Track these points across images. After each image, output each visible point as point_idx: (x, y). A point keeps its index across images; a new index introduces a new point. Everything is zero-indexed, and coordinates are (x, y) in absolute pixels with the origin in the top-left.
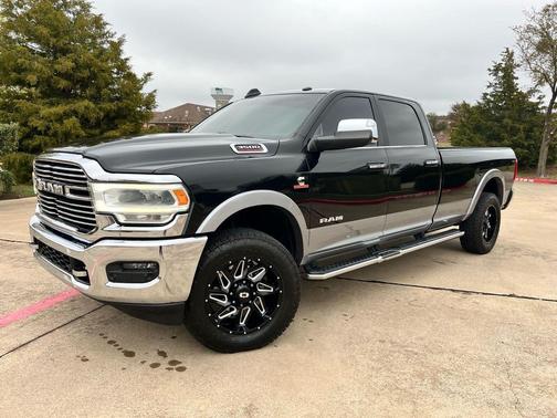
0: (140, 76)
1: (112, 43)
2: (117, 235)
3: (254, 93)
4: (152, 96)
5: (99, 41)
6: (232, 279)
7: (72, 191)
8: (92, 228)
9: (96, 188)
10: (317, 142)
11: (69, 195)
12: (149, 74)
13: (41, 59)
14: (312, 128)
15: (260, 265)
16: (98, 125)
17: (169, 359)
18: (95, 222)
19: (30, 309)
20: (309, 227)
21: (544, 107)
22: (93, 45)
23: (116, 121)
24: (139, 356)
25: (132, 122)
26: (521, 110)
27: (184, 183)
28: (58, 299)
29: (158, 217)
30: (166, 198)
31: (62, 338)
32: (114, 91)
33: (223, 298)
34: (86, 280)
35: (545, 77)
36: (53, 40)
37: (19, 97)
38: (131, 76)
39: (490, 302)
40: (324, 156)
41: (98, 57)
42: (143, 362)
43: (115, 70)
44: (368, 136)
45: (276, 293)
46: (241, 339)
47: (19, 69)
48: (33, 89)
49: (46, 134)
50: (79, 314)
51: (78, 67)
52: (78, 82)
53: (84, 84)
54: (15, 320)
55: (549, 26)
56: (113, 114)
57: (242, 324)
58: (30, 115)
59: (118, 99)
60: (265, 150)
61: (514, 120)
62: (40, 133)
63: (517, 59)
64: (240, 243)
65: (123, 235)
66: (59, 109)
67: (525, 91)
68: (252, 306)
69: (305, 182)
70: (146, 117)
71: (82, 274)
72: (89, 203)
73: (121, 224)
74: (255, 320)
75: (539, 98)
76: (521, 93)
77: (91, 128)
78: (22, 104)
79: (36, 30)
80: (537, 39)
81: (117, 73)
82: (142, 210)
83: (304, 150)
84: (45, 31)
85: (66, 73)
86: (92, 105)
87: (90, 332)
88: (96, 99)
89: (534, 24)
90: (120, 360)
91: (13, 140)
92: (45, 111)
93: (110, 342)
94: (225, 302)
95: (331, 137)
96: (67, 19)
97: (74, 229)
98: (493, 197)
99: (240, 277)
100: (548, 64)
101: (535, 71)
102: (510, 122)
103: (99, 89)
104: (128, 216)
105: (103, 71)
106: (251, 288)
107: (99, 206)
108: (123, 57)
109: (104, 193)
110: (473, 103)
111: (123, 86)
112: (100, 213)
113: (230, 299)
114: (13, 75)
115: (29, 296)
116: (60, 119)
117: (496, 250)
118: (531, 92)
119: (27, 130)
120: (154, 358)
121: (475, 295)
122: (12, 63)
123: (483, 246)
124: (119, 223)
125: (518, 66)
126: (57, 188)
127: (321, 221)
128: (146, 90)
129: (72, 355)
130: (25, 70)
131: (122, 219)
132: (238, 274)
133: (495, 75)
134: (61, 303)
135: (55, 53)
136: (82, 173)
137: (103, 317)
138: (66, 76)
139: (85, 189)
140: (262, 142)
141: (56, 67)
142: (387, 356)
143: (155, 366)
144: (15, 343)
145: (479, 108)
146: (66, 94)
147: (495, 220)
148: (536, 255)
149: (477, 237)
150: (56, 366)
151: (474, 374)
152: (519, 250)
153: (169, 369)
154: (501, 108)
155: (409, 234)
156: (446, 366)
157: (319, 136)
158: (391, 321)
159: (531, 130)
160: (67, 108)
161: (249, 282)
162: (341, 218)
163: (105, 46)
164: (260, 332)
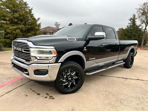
0: (37, 19)
1: (29, 10)
2: (37, 62)
3: (71, 24)
4: (40, 24)
5: (26, 9)
6: (67, 74)
7: (24, 50)
8: (30, 60)
9: (31, 50)
10: (89, 38)
11: (23, 51)
12: (39, 18)
13: (10, 14)
14: (88, 34)
15: (74, 71)
16: (25, 31)
17: (50, 96)
18: (31, 59)
19: (10, 82)
20: (87, 61)
21: (143, 30)
22: (24, 10)
23: (30, 31)
24: (41, 95)
25: (34, 31)
26: (137, 30)
27: (55, 49)
28: (18, 79)
29: (48, 58)
30: (50, 52)
31: (20, 90)
32: (30, 23)
33: (64, 79)
34: (28, 74)
35: (144, 22)
36: (13, 9)
37: (4, 24)
38: (34, 19)
39: (133, 81)
40: (91, 42)
41: (25, 13)
42: (43, 97)
43: (30, 17)
44: (103, 37)
45: (78, 78)
46: (69, 91)
47: (4, 16)
48: (8, 22)
49: (11, 34)
50: (24, 83)
51: (20, 16)
52: (20, 20)
53: (21, 21)
54: (6, 85)
55: (145, 8)
56: (29, 29)
57: (69, 86)
58: (7, 28)
59: (31, 25)
60: (76, 40)
61: (135, 33)
62: (9, 34)
63: (136, 17)
64: (69, 65)
65: (39, 62)
66: (15, 27)
67: (138, 25)
68: (72, 82)
69: (86, 48)
70: (38, 30)
71: (27, 73)
72: (29, 54)
73: (38, 59)
74: (72, 85)
75: (142, 27)
76: (137, 26)
77: (23, 32)
78: (5, 25)
79: (9, 6)
80: (142, 12)
81: (30, 18)
82: (44, 56)
83: (86, 40)
84: (11, 6)
85: (17, 17)
86: (24, 26)
87: (27, 88)
88: (25, 24)
89: (141, 8)
90: (36, 96)
91: (3, 35)
92: (11, 28)
93: (33, 91)
94: (65, 81)
95: (93, 37)
96: (17, 3)
97: (25, 61)
98: (132, 53)
99: (69, 74)
100: (145, 18)
101: (141, 20)
102: (134, 33)
103: (26, 22)
104: (40, 57)
105: (27, 17)
106: (72, 77)
107: (32, 54)
108: (32, 13)
109: (34, 51)
110: (124, 28)
111: (32, 21)
112: (32, 56)
113: (66, 80)
114: (2, 18)
115: (9, 78)
116: (15, 30)
117: (133, 67)
118: (140, 25)
119: (6, 33)
120: (45, 95)
121: (128, 79)
122: (2, 14)
123: (129, 66)
124: (37, 59)
125: (137, 18)
126: (20, 49)
127: (90, 59)
128: (38, 23)
129: (23, 94)
130: (6, 16)
131: (38, 58)
132: (68, 73)
133: (131, 21)
134: (18, 80)
135: (14, 12)
136: (27, 45)
137: (31, 84)
138: (17, 18)
139: (28, 50)
140: (75, 38)
141: (14, 16)
142: (107, 96)
143: (46, 97)
144: (7, 91)
145: (126, 29)
146: (16, 23)
147: (133, 59)
148: (143, 69)
149: (128, 64)
150: (19, 97)
151: (131, 100)
152: (138, 67)
153: (50, 98)
154: (132, 30)
155: (111, 63)
156: (123, 98)
157: (89, 36)
158: (107, 86)
159: (140, 36)
160: (17, 27)
161: (71, 75)
162: (95, 58)
163: (27, 10)
164: (74, 89)
